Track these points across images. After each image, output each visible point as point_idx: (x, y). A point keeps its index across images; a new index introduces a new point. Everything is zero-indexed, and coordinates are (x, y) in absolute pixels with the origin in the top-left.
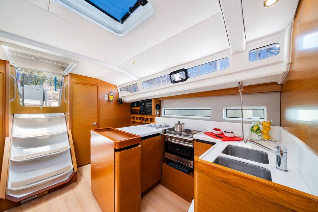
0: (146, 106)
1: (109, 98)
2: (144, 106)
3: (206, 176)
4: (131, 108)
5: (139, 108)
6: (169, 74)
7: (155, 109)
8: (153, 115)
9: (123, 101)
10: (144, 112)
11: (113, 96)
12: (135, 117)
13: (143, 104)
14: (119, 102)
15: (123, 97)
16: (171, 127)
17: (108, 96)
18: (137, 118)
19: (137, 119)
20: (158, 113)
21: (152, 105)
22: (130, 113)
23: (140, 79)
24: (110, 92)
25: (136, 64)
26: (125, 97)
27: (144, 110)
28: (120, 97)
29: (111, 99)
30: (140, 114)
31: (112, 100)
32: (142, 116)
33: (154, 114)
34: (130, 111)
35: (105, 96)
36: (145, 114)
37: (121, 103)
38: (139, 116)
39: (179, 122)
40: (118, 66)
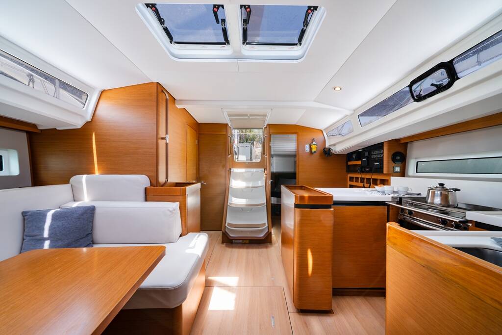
0: (373, 157)
1: (311, 149)
2: (369, 158)
3: (400, 254)
4: (347, 163)
5: (359, 162)
6: (408, 86)
7: (391, 162)
8: (384, 173)
9: (331, 151)
10: (367, 168)
11: (316, 146)
12: (353, 178)
13: (367, 154)
14: (327, 153)
15: (331, 145)
16: (422, 196)
17: (310, 146)
18: (357, 179)
19: (357, 181)
20: (398, 169)
21: (383, 153)
22: (345, 170)
23: (354, 111)
24: (313, 140)
25: (338, 89)
26: (334, 145)
27: (368, 164)
28: (327, 146)
29: (313, 150)
30: (362, 172)
31: (315, 152)
32: (366, 175)
33: (388, 171)
34: (345, 167)
35: (306, 146)
36: (371, 172)
37: (329, 154)
38: (359, 176)
39: (441, 185)
40: (315, 101)
